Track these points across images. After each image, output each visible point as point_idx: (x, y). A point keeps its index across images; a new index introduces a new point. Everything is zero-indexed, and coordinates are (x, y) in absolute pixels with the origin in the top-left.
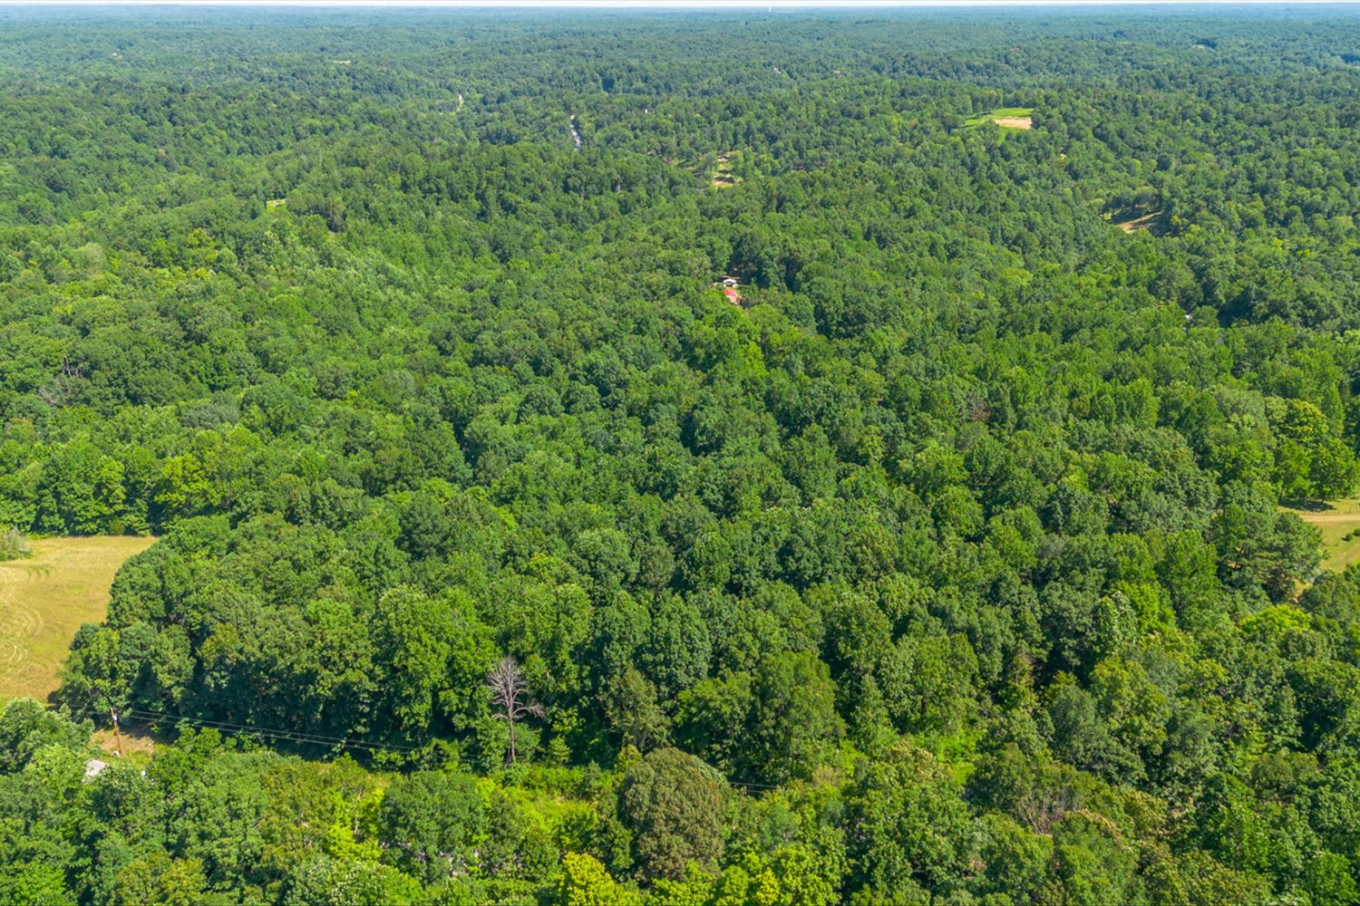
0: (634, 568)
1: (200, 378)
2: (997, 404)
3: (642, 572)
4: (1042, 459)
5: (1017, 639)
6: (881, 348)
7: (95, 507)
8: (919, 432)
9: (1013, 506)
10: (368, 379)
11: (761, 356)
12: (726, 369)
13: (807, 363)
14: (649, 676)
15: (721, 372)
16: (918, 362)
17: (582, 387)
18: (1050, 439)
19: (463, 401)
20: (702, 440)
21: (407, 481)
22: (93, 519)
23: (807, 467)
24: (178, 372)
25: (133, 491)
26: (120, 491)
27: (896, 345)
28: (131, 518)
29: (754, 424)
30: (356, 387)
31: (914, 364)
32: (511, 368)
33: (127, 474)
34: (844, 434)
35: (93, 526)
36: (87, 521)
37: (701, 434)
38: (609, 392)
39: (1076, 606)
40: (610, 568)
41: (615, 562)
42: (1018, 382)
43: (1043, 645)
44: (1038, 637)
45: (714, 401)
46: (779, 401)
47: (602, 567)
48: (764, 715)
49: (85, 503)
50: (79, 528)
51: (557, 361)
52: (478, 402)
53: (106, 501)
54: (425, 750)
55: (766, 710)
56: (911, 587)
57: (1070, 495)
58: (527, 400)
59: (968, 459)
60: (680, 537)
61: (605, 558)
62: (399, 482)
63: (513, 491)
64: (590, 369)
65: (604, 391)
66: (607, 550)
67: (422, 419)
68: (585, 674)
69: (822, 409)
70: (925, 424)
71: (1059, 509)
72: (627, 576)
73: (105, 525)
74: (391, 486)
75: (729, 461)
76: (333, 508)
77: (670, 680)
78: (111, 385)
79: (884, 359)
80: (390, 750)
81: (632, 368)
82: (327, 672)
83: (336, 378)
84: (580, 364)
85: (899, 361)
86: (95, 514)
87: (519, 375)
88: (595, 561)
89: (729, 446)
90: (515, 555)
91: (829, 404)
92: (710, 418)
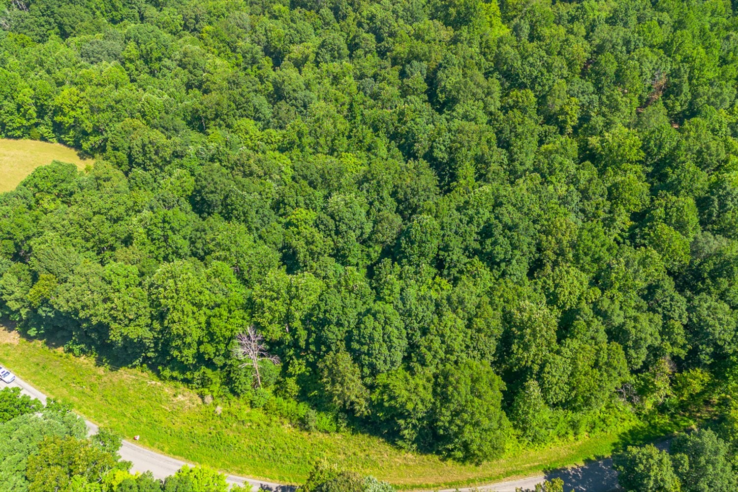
0: (368, 228)
1: (102, 13)
2: (676, 81)
3: (373, 232)
4: (708, 148)
5: (663, 340)
6: (591, 17)
7: (18, 121)
8: (610, 107)
9: (677, 194)
10: (219, 16)
11: (498, 13)
12: (469, 32)
13: (533, 27)
14: (356, 359)
15: (465, 34)
16: (619, 33)
17: (365, 35)
18: (717, 127)
19: (280, 40)
20: (442, 97)
21: (223, 120)
22: (19, 128)
23: (516, 136)
24: (87, 7)
25: (42, 111)
26: (32, 111)
27: (604, 15)
28: (42, 129)
29: (482, 87)
30: (210, 23)
31: (614, 35)
32: (317, 12)
33: (36, 98)
34: (550, 103)
35: (19, 133)
36: (14, 129)
37: (441, 92)
38: (383, 40)
39: (721, 324)
40: (350, 228)
41: (353, 224)
42: (698, 61)
43: (683, 347)
44: (681, 340)
45: (456, 62)
46: (505, 63)
47: (343, 228)
48: (442, 414)
49: (11, 117)
50: (9, 134)
51: (350, 8)
52: (290, 42)
53: (24, 116)
54: (196, 374)
55: (444, 410)
56: (581, 284)
57: (728, 193)
58: (322, 45)
59: (646, 141)
60: (406, 200)
61: (346, 221)
62: (218, 120)
63: (292, 143)
64: (372, 18)
65: (379, 39)
66: (348, 215)
67: (249, 56)
68: (311, 340)
69: (536, 77)
70: (616, 100)
71: (716, 203)
72: (362, 233)
73: (27, 132)
74: (213, 122)
75: (457, 123)
76: (157, 153)
77: (372, 366)
78: (43, 15)
79: (592, 28)
80: (172, 369)
81: (401, 22)
82: (117, 325)
83: (196, 16)
84: (365, 14)
85: (603, 31)
86: (18, 125)
87: (322, 18)
88: (339, 221)
89: (460, 109)
90: (286, 204)
91: (542, 74)
92: (450, 79)
